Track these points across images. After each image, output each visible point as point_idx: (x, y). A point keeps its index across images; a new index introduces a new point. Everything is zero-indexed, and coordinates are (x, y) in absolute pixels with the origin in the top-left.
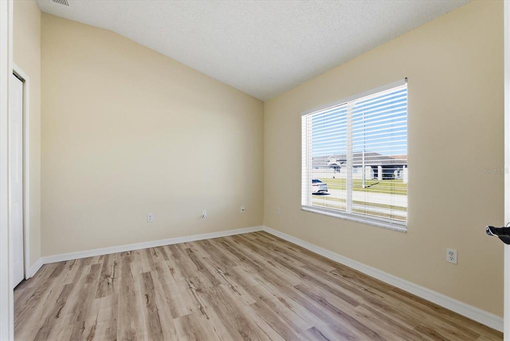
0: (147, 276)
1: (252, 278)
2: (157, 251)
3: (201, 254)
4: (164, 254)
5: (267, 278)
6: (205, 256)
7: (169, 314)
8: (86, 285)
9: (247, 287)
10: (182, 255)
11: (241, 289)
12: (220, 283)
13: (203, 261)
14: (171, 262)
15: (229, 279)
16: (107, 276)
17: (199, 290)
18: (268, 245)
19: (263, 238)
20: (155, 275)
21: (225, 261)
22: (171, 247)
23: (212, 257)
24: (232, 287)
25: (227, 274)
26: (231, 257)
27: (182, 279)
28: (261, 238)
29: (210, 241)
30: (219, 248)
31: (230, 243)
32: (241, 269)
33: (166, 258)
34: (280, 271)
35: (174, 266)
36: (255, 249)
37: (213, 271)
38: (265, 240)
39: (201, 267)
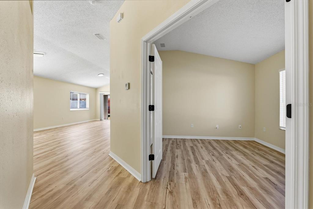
0: (192, 147)
1: (240, 157)
2: (195, 140)
3: (215, 144)
4: (198, 141)
5: (248, 158)
6: (216, 145)
7: (201, 158)
8: (172, 146)
9: (236, 159)
10: (206, 143)
11: (232, 159)
12: (223, 155)
13: (216, 147)
14: (201, 145)
15: (227, 155)
16: (178, 145)
17: (213, 155)
18: (254, 147)
19: (253, 144)
20: (195, 147)
21: (227, 149)
22: (201, 140)
23: (220, 146)
24: (228, 157)
25: (226, 153)
26: (230, 148)
27: (206, 150)
28: (252, 144)
29: (220, 141)
30: (225, 144)
31: (231, 143)
32: (235, 153)
33: (199, 143)
34: (257, 158)
35: (202, 146)
36: (246, 147)
37: (220, 151)
38: (254, 145)
39: (215, 149)
